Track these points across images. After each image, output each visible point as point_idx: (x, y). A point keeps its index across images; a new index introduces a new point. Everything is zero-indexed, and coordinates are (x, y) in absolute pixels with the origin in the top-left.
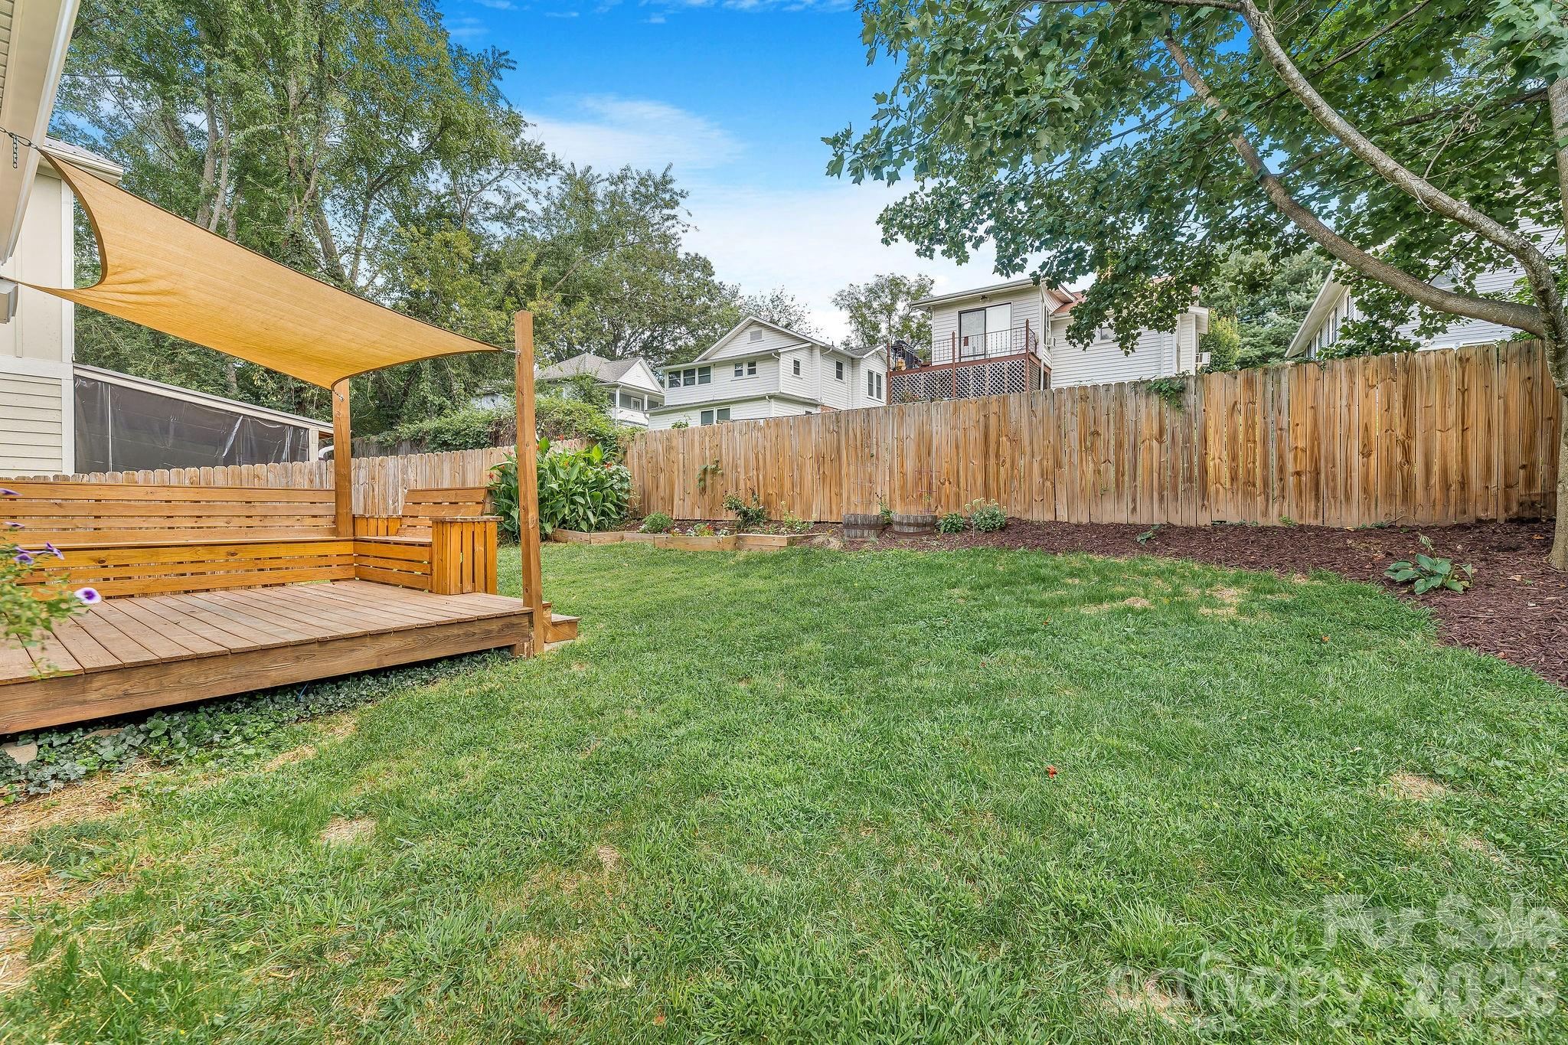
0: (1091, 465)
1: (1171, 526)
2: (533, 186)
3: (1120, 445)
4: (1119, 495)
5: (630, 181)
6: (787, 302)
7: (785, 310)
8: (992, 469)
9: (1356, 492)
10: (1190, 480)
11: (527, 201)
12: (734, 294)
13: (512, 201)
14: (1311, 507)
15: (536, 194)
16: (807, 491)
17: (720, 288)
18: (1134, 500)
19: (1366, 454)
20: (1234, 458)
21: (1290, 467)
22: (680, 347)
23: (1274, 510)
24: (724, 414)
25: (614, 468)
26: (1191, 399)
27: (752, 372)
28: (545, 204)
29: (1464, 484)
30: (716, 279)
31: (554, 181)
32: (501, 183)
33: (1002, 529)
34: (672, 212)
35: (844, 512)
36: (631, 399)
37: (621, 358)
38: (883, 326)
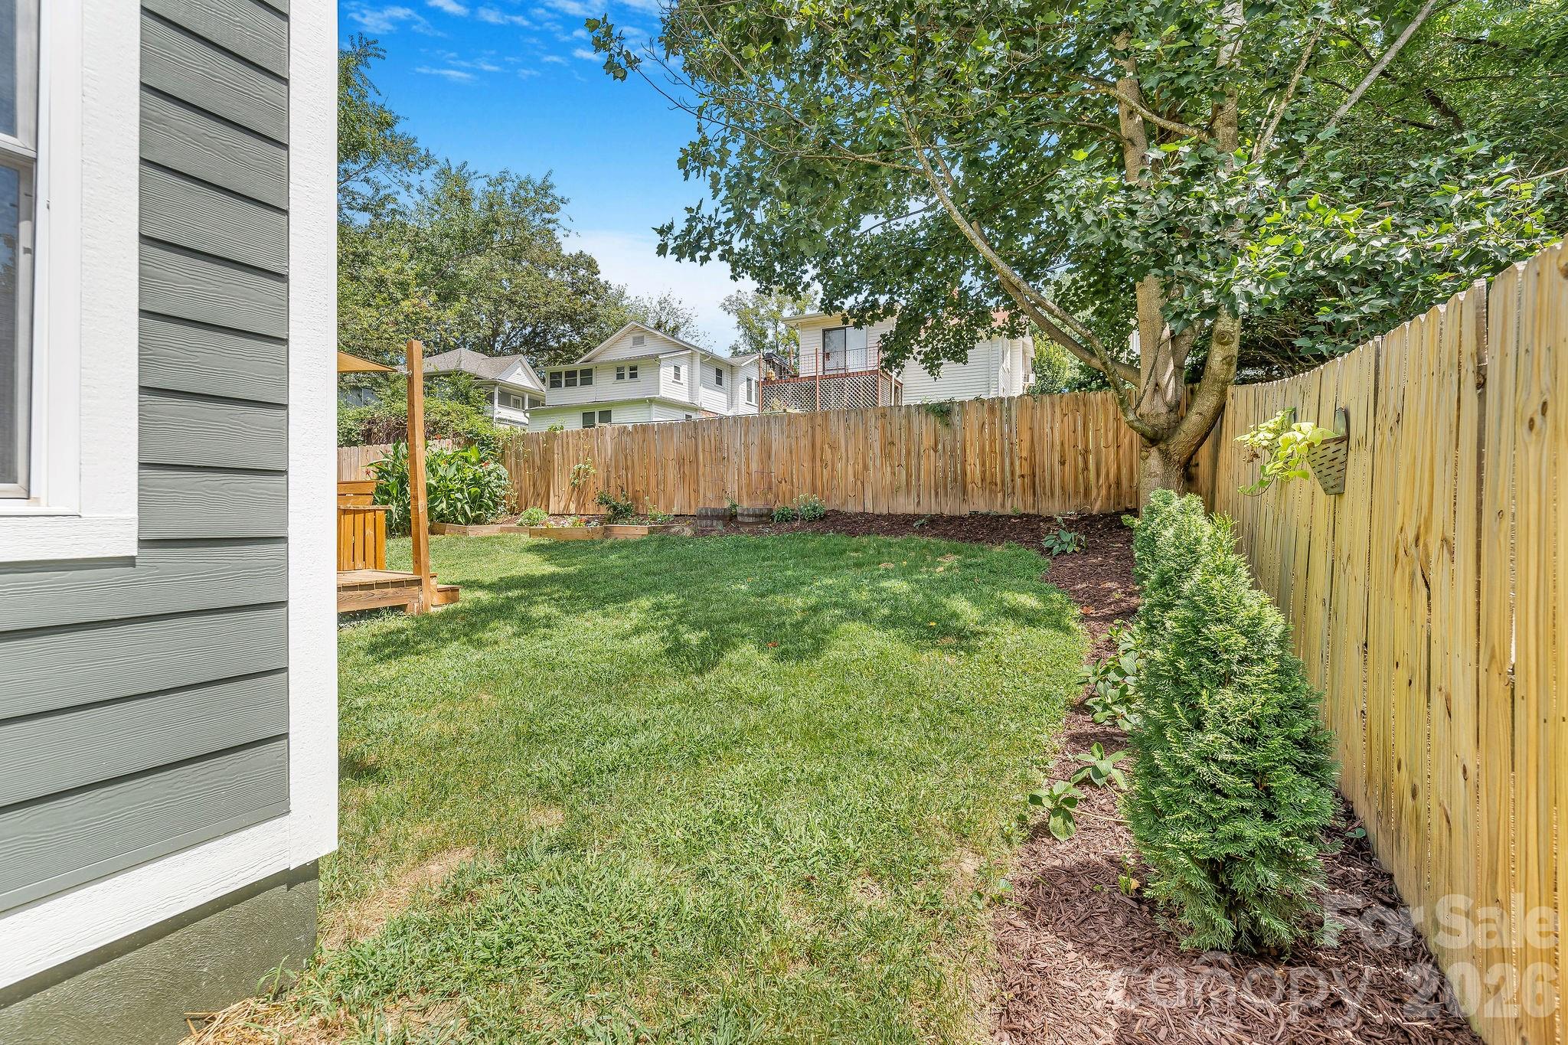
0: (889, 469)
1: (941, 516)
2: (405, 178)
3: (908, 453)
4: (909, 492)
5: (509, 184)
6: (675, 305)
7: (673, 312)
8: (818, 469)
9: (1057, 491)
10: (955, 480)
11: (398, 193)
12: (621, 294)
13: (382, 193)
14: (1030, 500)
15: (408, 187)
16: (670, 488)
17: (606, 287)
18: (919, 496)
19: (1063, 463)
20: (983, 464)
21: (1018, 472)
22: (564, 344)
23: (1008, 504)
24: (606, 416)
25: (492, 466)
26: (956, 419)
27: (633, 376)
28: (418, 197)
29: (1118, 483)
30: (602, 278)
31: (428, 174)
32: (370, 175)
33: (821, 519)
34: (554, 217)
35: (701, 505)
36: (511, 397)
37: (499, 354)
38: (770, 332)
